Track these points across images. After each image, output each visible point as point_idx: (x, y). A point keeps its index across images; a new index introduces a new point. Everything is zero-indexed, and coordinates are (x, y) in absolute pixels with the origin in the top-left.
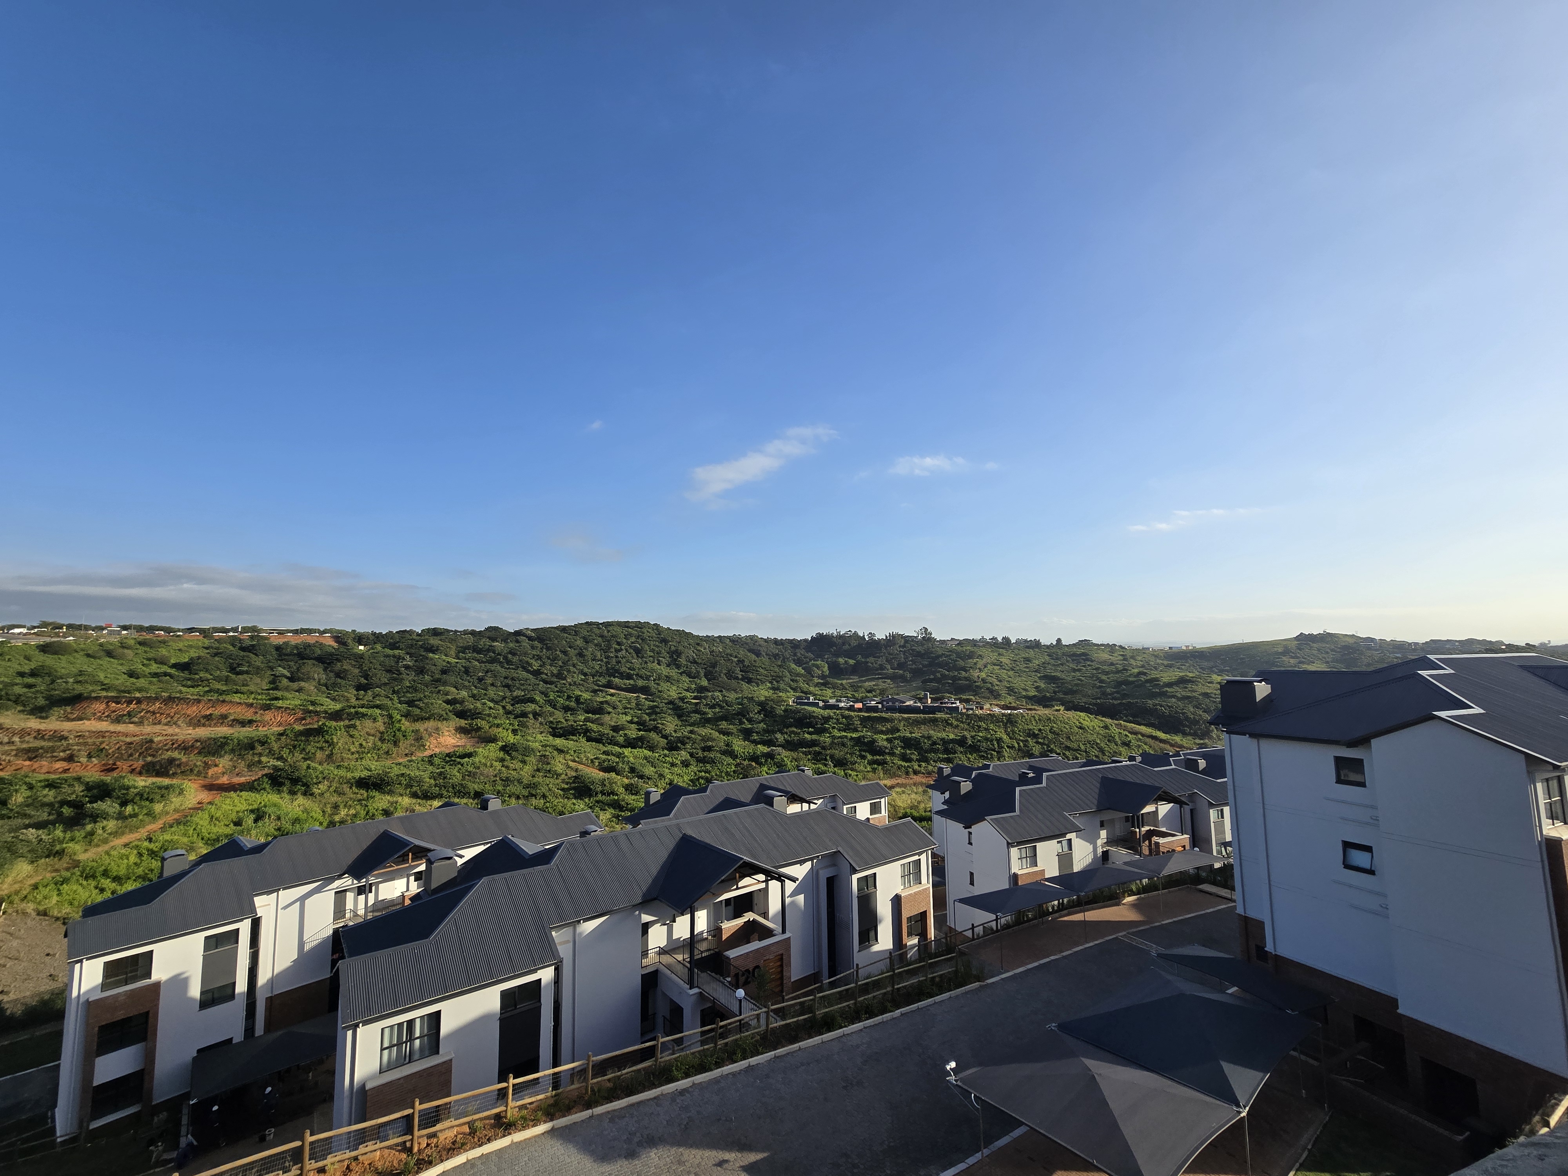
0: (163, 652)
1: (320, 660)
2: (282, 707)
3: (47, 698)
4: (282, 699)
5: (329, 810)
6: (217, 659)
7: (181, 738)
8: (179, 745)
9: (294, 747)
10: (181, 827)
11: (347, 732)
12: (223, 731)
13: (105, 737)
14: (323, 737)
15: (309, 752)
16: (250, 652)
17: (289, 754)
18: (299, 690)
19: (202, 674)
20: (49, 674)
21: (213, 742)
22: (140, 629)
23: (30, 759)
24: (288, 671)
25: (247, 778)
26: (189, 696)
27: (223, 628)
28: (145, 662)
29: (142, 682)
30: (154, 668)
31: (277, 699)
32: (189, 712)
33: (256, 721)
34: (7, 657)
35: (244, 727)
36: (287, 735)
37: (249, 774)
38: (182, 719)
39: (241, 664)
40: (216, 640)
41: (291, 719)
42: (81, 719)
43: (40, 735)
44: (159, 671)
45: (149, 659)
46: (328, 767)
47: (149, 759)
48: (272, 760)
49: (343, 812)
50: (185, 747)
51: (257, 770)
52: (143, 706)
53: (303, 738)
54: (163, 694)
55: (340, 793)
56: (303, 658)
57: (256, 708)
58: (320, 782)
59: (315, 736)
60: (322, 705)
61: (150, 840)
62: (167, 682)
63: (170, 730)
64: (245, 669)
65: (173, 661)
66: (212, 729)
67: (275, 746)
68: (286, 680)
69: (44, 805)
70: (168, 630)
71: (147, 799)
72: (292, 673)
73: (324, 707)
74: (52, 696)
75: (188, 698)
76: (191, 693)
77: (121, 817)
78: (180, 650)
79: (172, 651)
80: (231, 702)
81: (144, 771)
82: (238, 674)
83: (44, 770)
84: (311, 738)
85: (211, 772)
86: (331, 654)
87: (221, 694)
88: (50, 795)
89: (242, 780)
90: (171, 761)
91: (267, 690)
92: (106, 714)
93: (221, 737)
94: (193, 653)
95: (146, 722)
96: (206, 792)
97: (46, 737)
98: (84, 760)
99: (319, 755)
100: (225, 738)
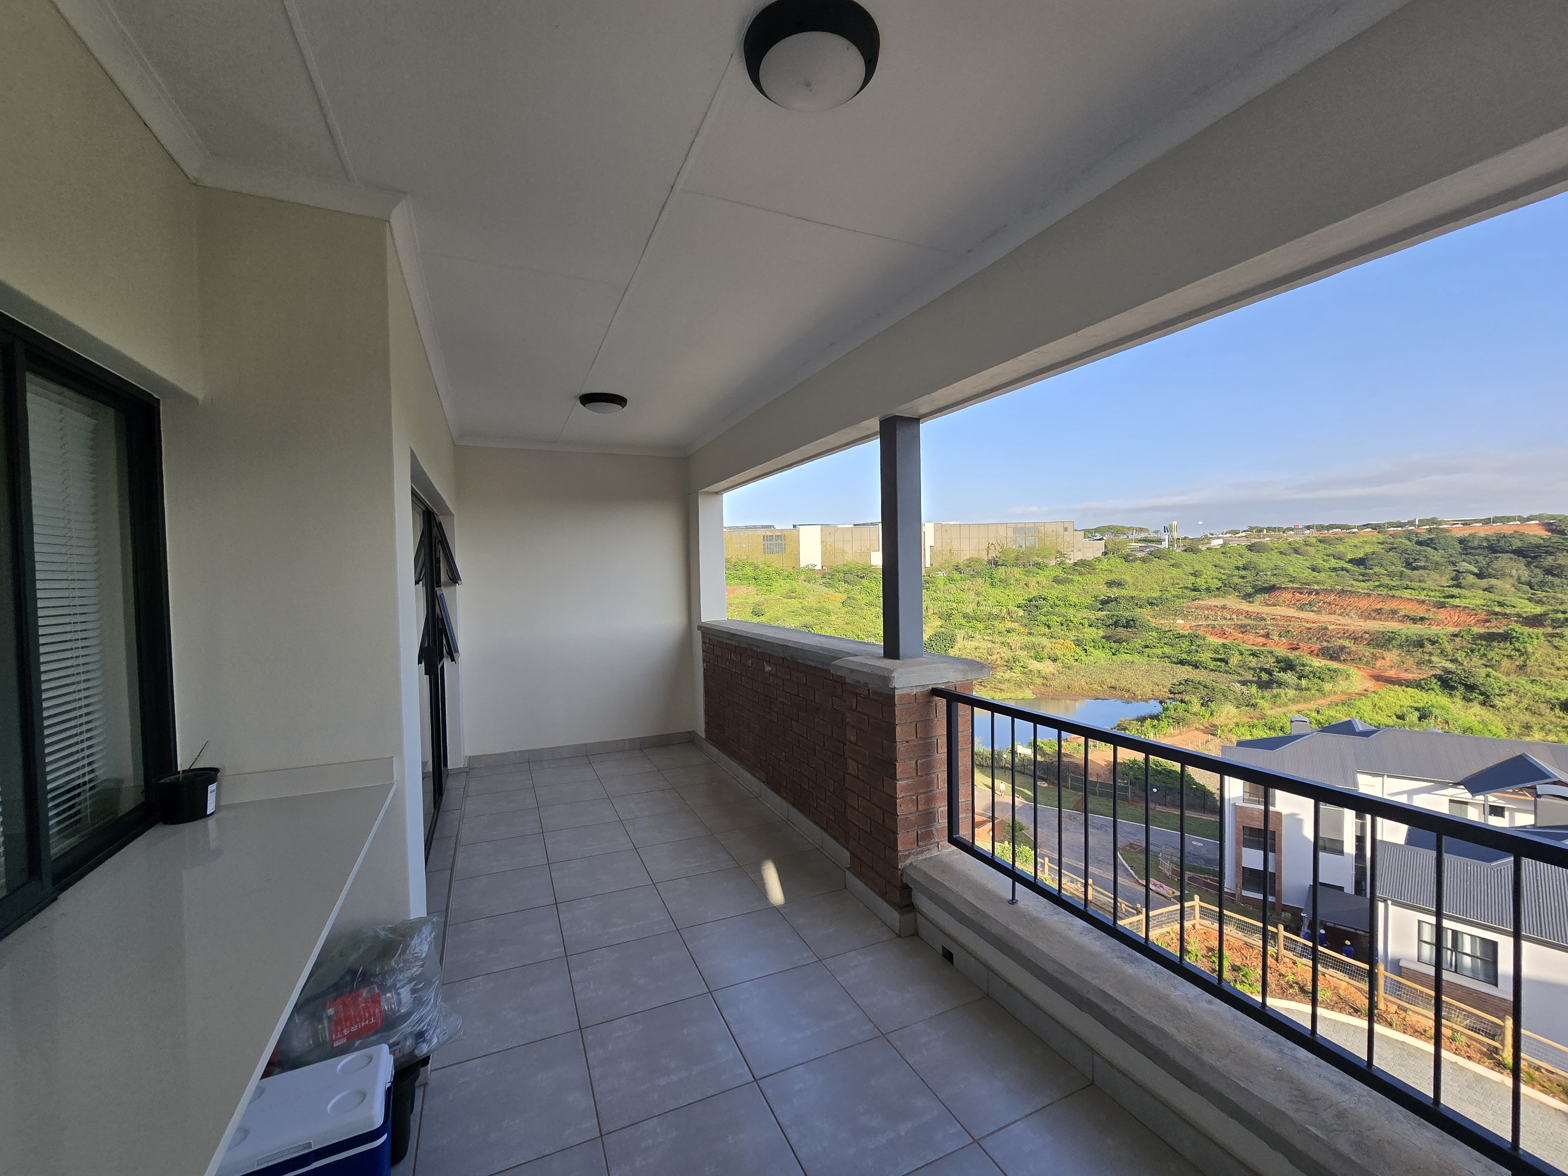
0: (1340, 548)
1: (1520, 553)
2: (1460, 606)
3: (1253, 587)
4: (1459, 597)
5: (1516, 728)
6: (1391, 553)
7: (1352, 628)
8: (1350, 635)
9: (1472, 651)
10: (1346, 708)
11: (1550, 642)
12: (1392, 626)
13: (1290, 621)
14: (1511, 643)
15: (1492, 659)
16: (1428, 546)
17: (1465, 657)
18: (1487, 590)
19: (1377, 569)
20: (1254, 568)
21: (1381, 636)
22: (1320, 528)
23: (1243, 633)
24: (1476, 567)
25: (1416, 675)
26: (1360, 590)
27: (1399, 522)
28: (1325, 558)
29: (1322, 576)
30: (1333, 563)
31: (1452, 597)
32: (1360, 605)
33: (1428, 619)
34: (1229, 555)
35: (1415, 623)
36: (1462, 637)
37: (1419, 671)
38: (1354, 611)
39: (1418, 559)
40: (1390, 535)
41: (1472, 620)
42: (1275, 605)
43: (1248, 615)
44: (1337, 566)
45: (1328, 556)
46: (1518, 679)
47: (1325, 644)
48: (1444, 661)
49: (1537, 736)
50: (1355, 638)
51: (1427, 669)
52: (1320, 598)
53: (1484, 643)
54: (1337, 587)
55: (1535, 713)
56: (1495, 552)
57: (1428, 605)
58: (1504, 695)
59: (1499, 642)
60: (1514, 607)
61: (1318, 712)
62: (1343, 577)
63: (1343, 620)
64: (1422, 564)
65: (1349, 557)
66: (1382, 623)
67: (1449, 648)
68: (1472, 576)
69: (1250, 668)
70: (1348, 527)
71: (1319, 678)
72: (1480, 569)
73: (1517, 610)
74: (1256, 585)
75: (1359, 592)
76: (1362, 587)
77: (1298, 688)
78: (1355, 546)
79: (1348, 547)
80: (1401, 597)
81: (1320, 654)
82: (1414, 569)
83: (1251, 642)
84: (1495, 644)
85: (1379, 663)
86: (1538, 546)
87: (1391, 589)
88: (1253, 662)
89: (1409, 676)
90: (1342, 648)
91: (1449, 587)
92: (1293, 602)
93: (1388, 632)
94: (1368, 549)
95: (1323, 612)
96: (1374, 682)
97: (1252, 617)
98: (1276, 638)
99: (1506, 663)
100: (1392, 632)
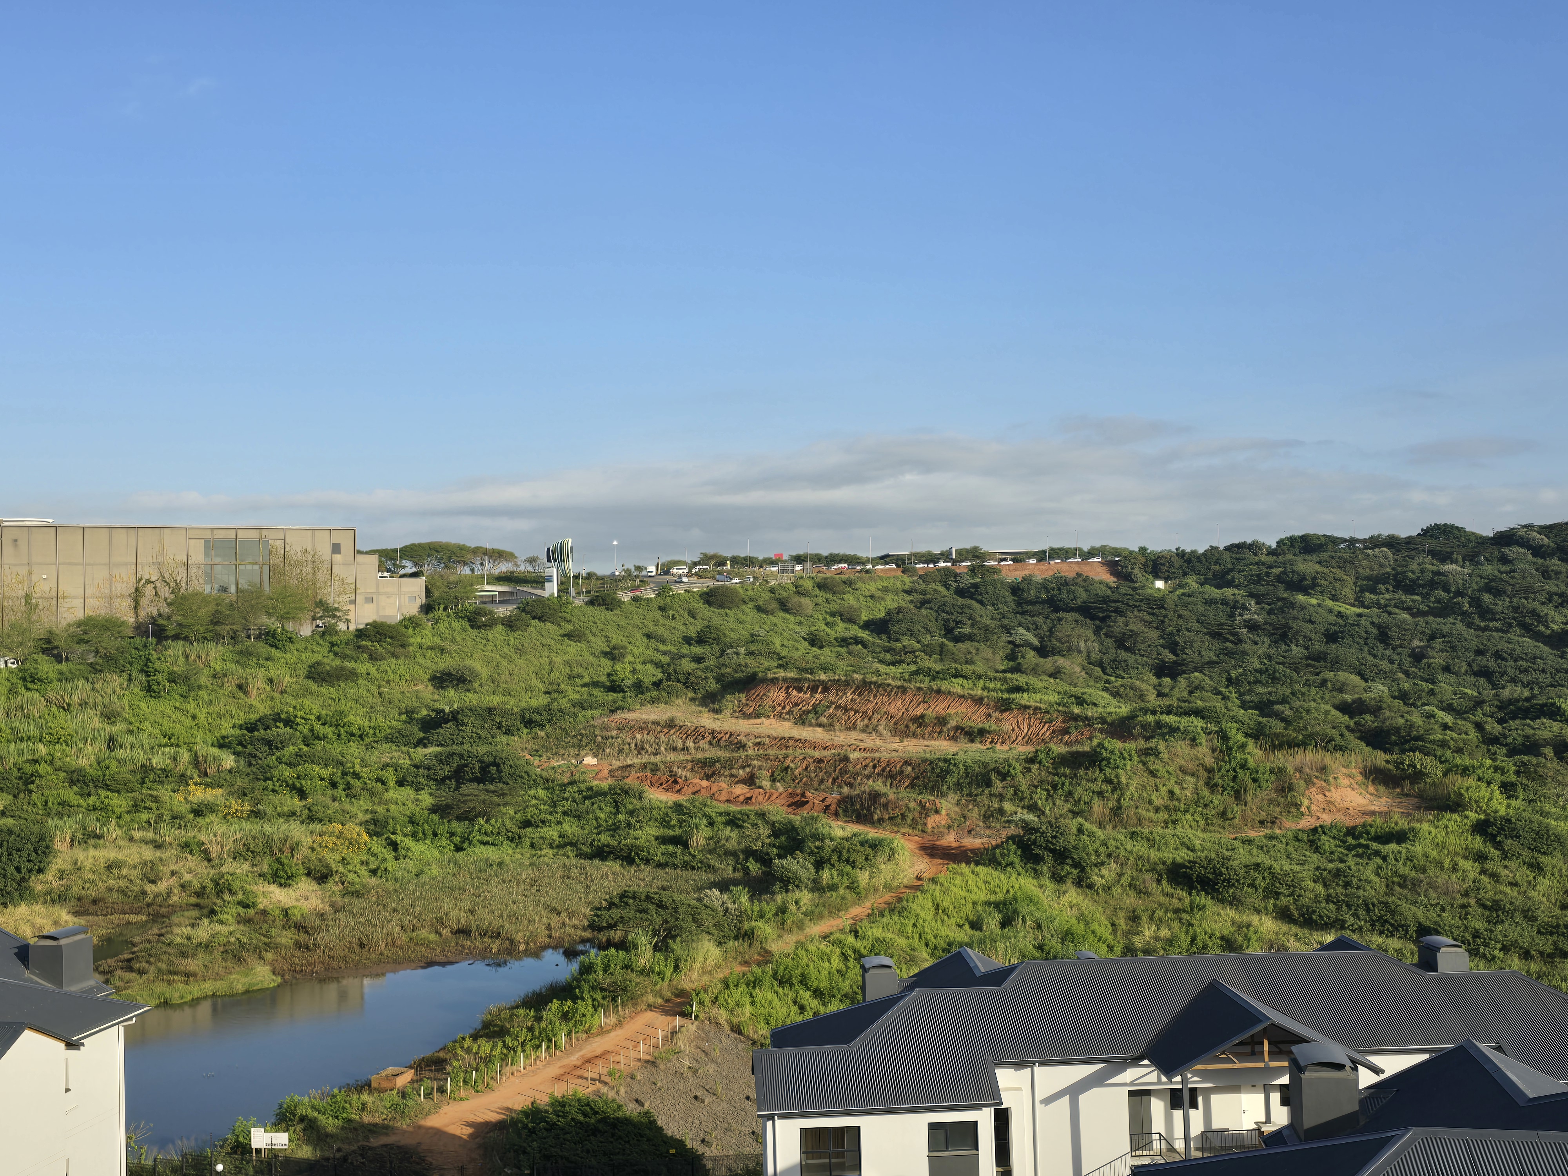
0: (850, 600)
1: (1086, 611)
2: (1028, 707)
3: (719, 679)
4: (1027, 690)
5: (1122, 922)
6: (924, 612)
7: (885, 756)
8: (883, 770)
9: (1055, 787)
10: (895, 917)
11: (1144, 764)
12: (942, 747)
13: (787, 747)
14: (1101, 770)
15: (1080, 800)
16: (972, 598)
17: (1047, 800)
18: (1055, 674)
19: (906, 641)
20: (717, 640)
21: (929, 768)
22: (817, 559)
23: (708, 777)
24: (1035, 636)
25: (985, 840)
26: (890, 681)
27: (929, 554)
28: (829, 619)
29: (827, 655)
30: (841, 629)
31: (1018, 689)
32: (892, 710)
33: (989, 732)
34: (671, 613)
35: (972, 741)
36: (1040, 763)
37: (988, 832)
38: (883, 722)
39: (960, 622)
40: (920, 577)
41: (1045, 731)
42: (758, 716)
43: (715, 739)
44: (847, 634)
45: (833, 615)
46: (1114, 834)
47: (846, 790)
48: (1020, 810)
49: (1148, 931)
50: (891, 774)
51: (998, 826)
52: (831, 698)
53: (1068, 771)
54: (856, 676)
55: (1140, 892)
56: (1057, 610)
57: (988, 706)
58: (1103, 864)
59: (1087, 769)
60: (1095, 705)
61: (856, 934)
62: (859, 656)
63: (871, 741)
64: (967, 630)
65: (864, 617)
66: (926, 743)
67: (1023, 783)
68: (1032, 653)
69: (728, 853)
70: (852, 560)
71: (847, 861)
72: (1041, 639)
73: (1100, 710)
74: (723, 675)
75: (889, 685)
76: (892, 674)
77: (817, 887)
78: (872, 597)
79: (861, 598)
80: (949, 693)
81: (841, 811)
82: (958, 639)
83: (723, 797)
84: (1081, 772)
85: (932, 821)
86: (1105, 600)
87: (934, 679)
88: (731, 837)
89: (975, 842)
90: (875, 796)
91: (1004, 671)
92: (788, 708)
93: (939, 759)
94: (891, 602)
95: (837, 726)
96: (927, 859)
97: (722, 743)
98: (766, 784)
99: (1098, 806)
100: (946, 760)
